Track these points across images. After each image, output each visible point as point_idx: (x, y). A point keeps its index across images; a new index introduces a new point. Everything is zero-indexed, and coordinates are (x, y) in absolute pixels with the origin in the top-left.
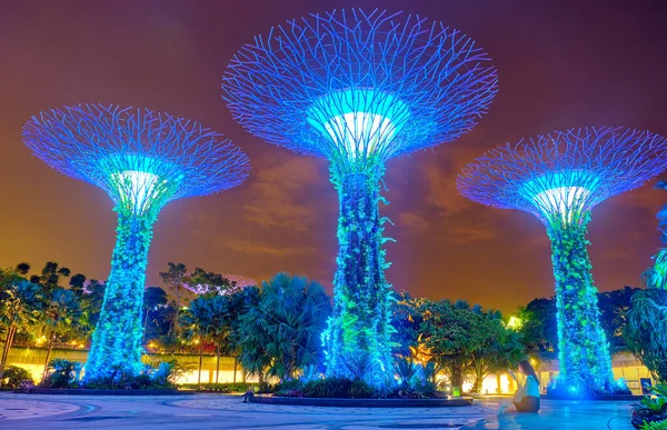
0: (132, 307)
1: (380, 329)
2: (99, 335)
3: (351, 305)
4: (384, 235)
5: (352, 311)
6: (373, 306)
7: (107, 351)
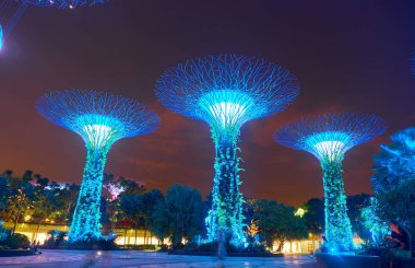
0: (95, 202)
1: (237, 217)
2: (77, 216)
3: (223, 204)
4: (239, 167)
5: (223, 207)
6: (233, 205)
7: (82, 226)
